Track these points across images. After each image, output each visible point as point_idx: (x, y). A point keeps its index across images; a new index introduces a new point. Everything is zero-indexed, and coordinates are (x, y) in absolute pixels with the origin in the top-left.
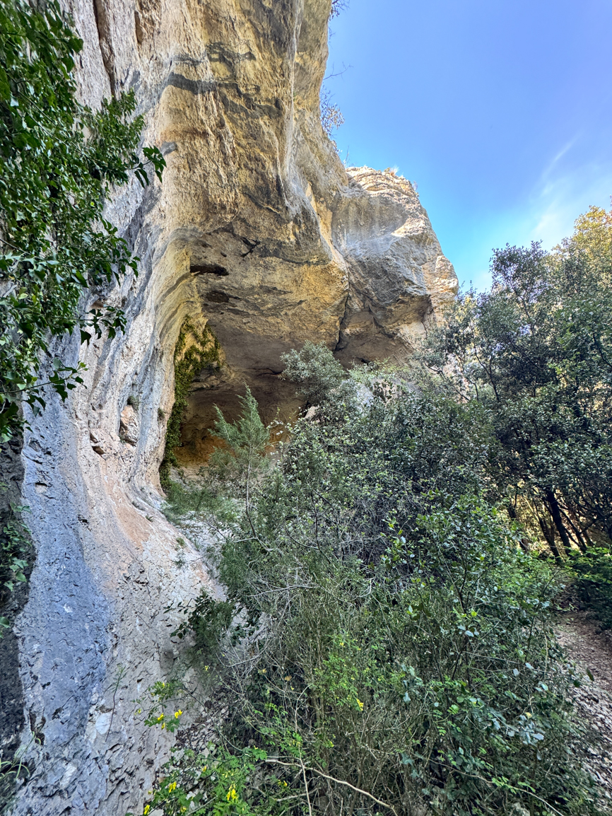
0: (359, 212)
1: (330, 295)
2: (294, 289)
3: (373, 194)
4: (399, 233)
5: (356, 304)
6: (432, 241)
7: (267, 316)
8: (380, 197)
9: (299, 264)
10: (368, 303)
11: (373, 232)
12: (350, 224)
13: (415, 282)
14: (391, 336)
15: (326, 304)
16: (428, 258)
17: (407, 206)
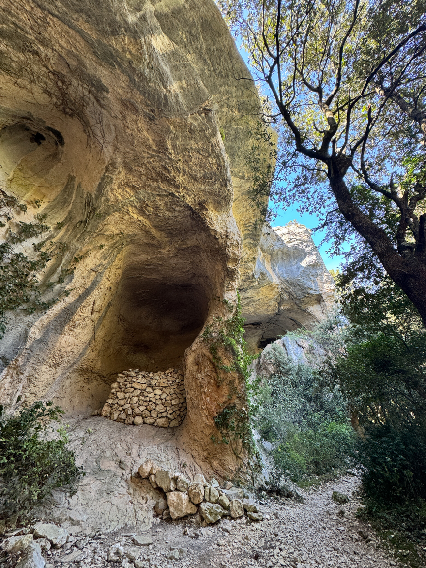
0: (283, 254)
3: (290, 245)
4: (304, 264)
6: (321, 265)
9: (259, 288)
10: (291, 297)
11: (291, 263)
12: (279, 259)
13: (313, 288)
14: (305, 311)
15: (271, 298)
16: (319, 274)
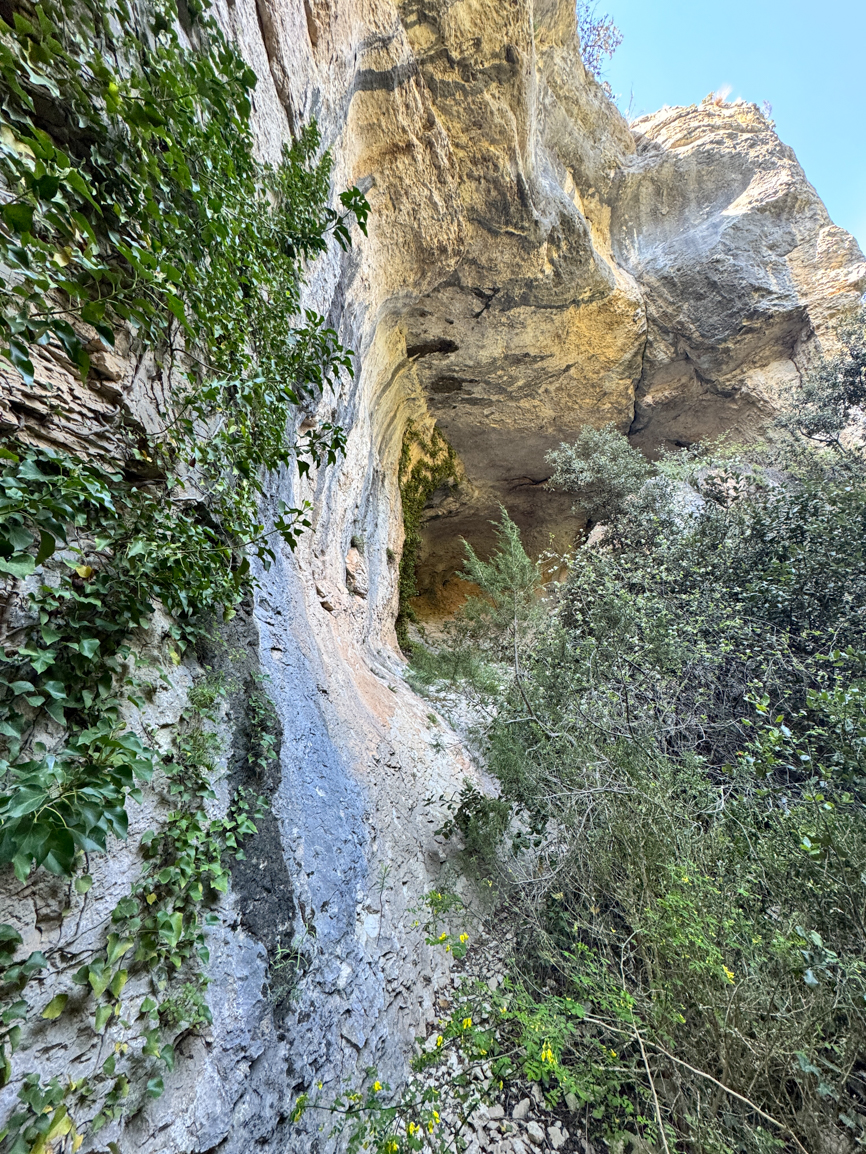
0: (658, 193)
1: (616, 346)
2: (556, 349)
3: (684, 151)
4: (739, 208)
5: (662, 352)
6: (809, 203)
7: (517, 400)
8: (697, 153)
9: (561, 308)
10: (683, 345)
11: (686, 220)
12: (643, 219)
13: (774, 288)
14: (729, 395)
15: (610, 361)
16: (799, 237)
17: (752, 153)
